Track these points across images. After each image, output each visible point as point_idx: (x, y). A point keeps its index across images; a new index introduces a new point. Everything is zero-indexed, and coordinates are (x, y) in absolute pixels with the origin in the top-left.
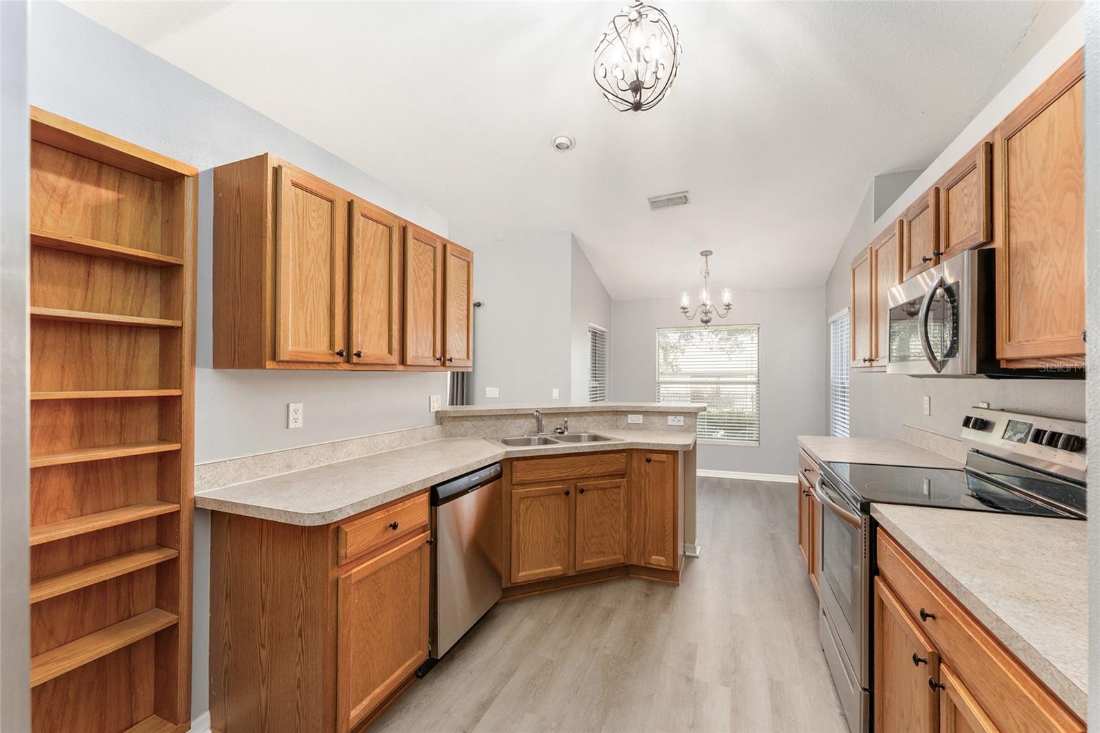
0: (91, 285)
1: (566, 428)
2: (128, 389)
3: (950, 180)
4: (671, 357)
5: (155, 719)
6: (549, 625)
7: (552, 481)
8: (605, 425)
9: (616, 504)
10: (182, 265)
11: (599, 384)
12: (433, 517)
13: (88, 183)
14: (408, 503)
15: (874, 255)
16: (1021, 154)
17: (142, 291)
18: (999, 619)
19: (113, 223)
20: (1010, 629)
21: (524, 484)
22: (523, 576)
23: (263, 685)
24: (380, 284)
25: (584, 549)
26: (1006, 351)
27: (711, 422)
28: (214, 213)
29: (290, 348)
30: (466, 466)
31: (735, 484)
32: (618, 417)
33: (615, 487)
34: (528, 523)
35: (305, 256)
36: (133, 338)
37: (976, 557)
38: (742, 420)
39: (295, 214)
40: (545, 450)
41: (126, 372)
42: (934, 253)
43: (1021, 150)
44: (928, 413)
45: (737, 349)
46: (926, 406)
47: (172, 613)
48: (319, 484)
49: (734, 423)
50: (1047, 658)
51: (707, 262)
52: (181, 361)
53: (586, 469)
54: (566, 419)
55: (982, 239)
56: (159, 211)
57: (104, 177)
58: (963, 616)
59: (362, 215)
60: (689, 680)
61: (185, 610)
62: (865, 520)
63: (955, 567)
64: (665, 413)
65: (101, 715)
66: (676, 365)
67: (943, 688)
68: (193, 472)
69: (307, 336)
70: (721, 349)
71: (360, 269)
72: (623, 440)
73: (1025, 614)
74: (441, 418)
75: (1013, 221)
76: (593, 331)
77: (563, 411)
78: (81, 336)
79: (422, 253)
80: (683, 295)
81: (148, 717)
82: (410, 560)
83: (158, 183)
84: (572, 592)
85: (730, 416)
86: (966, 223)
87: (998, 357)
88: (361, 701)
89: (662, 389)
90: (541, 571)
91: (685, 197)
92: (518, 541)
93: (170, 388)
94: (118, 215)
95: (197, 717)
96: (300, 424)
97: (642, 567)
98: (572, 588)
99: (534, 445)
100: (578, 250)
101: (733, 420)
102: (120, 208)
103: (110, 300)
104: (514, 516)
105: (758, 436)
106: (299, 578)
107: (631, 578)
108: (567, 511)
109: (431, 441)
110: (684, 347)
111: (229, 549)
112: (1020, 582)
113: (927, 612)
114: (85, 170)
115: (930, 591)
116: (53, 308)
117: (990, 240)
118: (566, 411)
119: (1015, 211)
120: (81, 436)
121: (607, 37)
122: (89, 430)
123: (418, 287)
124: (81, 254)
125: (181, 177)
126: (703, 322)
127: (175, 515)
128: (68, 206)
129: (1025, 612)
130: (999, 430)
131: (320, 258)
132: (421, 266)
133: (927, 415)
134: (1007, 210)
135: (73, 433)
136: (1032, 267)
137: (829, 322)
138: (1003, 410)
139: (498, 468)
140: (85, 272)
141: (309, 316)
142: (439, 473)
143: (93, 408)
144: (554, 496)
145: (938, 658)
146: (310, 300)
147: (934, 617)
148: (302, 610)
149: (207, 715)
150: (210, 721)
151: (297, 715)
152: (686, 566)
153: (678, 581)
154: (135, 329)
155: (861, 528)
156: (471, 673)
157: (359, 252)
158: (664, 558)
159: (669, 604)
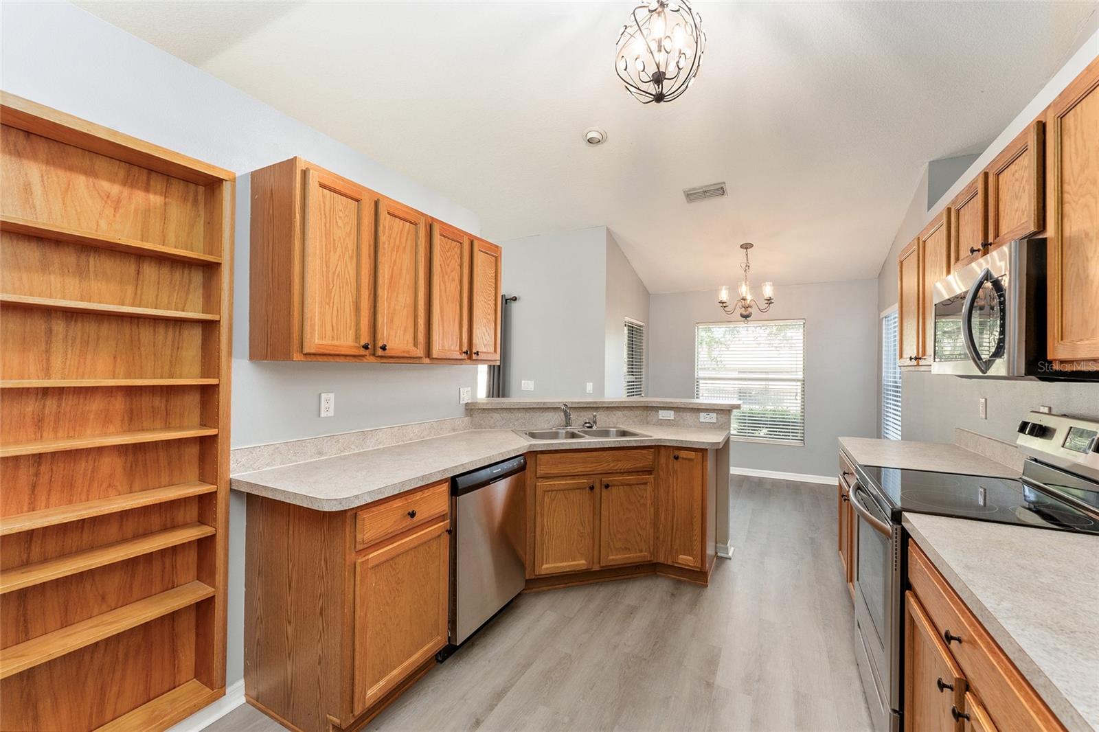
0: (140, 282)
1: (595, 422)
2: (172, 378)
3: (1000, 165)
4: (715, 353)
5: (195, 683)
6: (571, 619)
7: (577, 475)
8: (635, 420)
9: (642, 501)
10: (220, 264)
11: (636, 378)
12: (453, 506)
13: (139, 189)
14: (427, 493)
15: (922, 246)
16: (1075, 134)
17: (186, 288)
18: (1021, 650)
19: (160, 226)
20: (1032, 662)
21: (547, 477)
22: (547, 569)
23: (290, 660)
24: (406, 279)
25: (609, 543)
26: (1058, 351)
27: (752, 420)
28: (251, 215)
29: (316, 340)
30: (487, 457)
31: (776, 484)
32: (649, 412)
33: (642, 484)
34: (552, 517)
35: (332, 253)
36: (178, 330)
37: (1010, 578)
38: (786, 418)
39: (323, 214)
40: (569, 444)
41: (171, 362)
42: (982, 244)
43: (1076, 129)
44: (984, 416)
45: (786, 345)
46: (982, 409)
47: (210, 586)
48: (344, 470)
49: (778, 421)
50: (1068, 699)
51: (747, 255)
52: (219, 352)
53: (612, 465)
54: (595, 414)
55: (1032, 228)
56: (202, 213)
57: (152, 183)
58: (988, 642)
59: (389, 213)
60: (709, 685)
61: (221, 584)
62: (896, 530)
63: (983, 588)
64: (698, 410)
65: (147, 676)
66: (721, 361)
67: (968, 719)
68: (229, 456)
69: (333, 330)
70: (769, 344)
71: (386, 266)
72: (651, 437)
73: (1053, 646)
74: (471, 410)
75: (1067, 207)
76: (629, 326)
77: (592, 406)
78: (131, 329)
79: (450, 248)
80: (721, 289)
81: (189, 681)
82: (429, 547)
83: (201, 187)
84: (597, 587)
85: (774, 414)
86: (1016, 211)
87: (1049, 357)
88: (377, 681)
89: (701, 385)
90: (565, 564)
91: (722, 188)
92: (542, 534)
93: (210, 378)
94: (165, 218)
95: (232, 683)
96: (331, 413)
97: (669, 565)
98: (597, 583)
99: (562, 438)
100: (613, 243)
101: (777, 418)
102: (167, 211)
103: (157, 295)
104: (538, 508)
105: (802, 435)
106: (321, 560)
107: (658, 576)
108: (592, 505)
109: (461, 432)
110: (729, 343)
111: (261, 529)
112: (1055, 609)
113: (953, 634)
114: (136, 178)
115: (957, 612)
116: (106, 303)
117: (1042, 229)
118: (595, 406)
119: (1069, 196)
120: (131, 420)
121: (629, 30)
122: (137, 415)
123: (444, 283)
124: (132, 254)
125: (221, 181)
126: (742, 316)
127: (212, 495)
128: (120, 211)
129: (1055, 644)
130: (1059, 437)
131: (347, 256)
132: (448, 262)
133: (982, 418)
134: (1060, 195)
135: (124, 416)
136: (1087, 258)
137: (881, 317)
138: (1065, 415)
139: (522, 461)
140: (135, 271)
141: (335, 313)
142: (460, 464)
143: (141, 395)
144: (579, 490)
145: (965, 686)
146: (336, 297)
147: (960, 640)
148: (323, 589)
149: (241, 683)
150: (244, 689)
151: (318, 690)
152: (718, 567)
153: (707, 582)
154: (179, 323)
155: (891, 538)
156: (489, 661)
157: (384, 249)
158: (691, 558)
159: (696, 605)
